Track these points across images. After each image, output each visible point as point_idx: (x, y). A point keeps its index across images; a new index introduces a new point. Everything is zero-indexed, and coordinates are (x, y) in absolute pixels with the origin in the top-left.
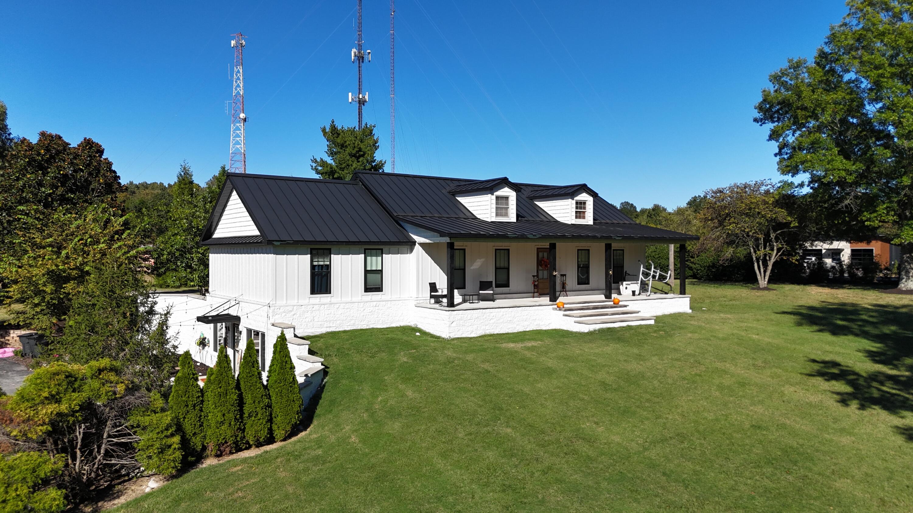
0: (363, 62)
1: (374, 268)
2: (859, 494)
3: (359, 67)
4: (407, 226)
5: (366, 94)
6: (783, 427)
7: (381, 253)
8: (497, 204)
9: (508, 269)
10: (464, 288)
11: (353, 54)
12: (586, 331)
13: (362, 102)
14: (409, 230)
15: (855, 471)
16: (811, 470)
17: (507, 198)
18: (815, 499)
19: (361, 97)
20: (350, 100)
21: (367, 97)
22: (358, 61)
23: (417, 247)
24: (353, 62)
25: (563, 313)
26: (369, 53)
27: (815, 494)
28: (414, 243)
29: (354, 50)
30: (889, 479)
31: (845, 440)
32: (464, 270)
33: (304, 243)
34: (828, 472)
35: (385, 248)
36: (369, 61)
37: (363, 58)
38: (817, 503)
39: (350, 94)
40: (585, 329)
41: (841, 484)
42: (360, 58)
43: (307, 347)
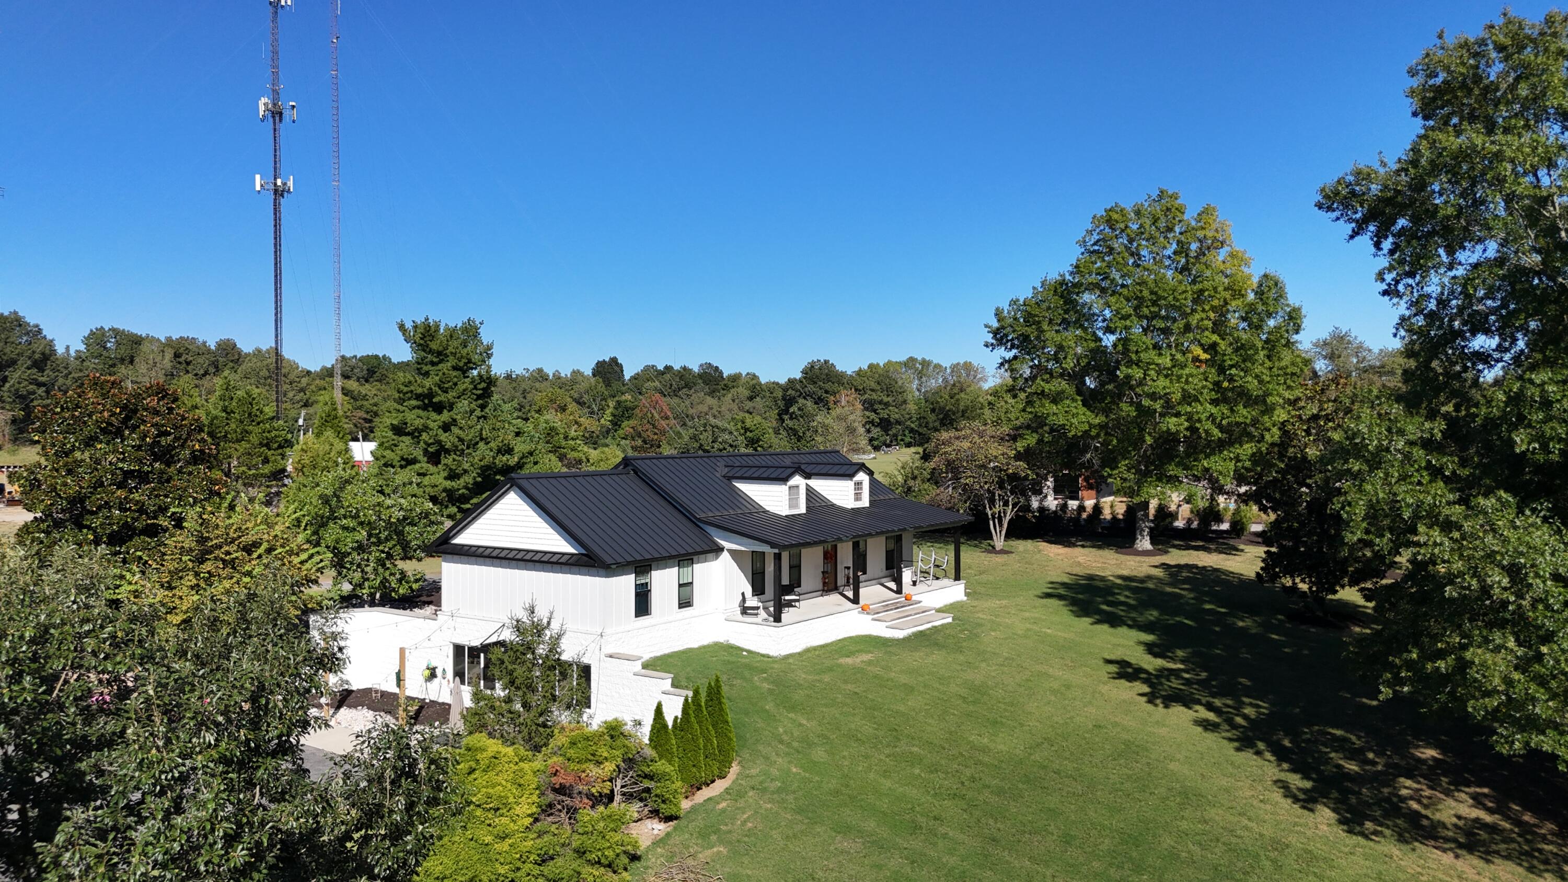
0: (281, 120)
1: (685, 582)
2: (1186, 772)
3: (275, 130)
4: (711, 530)
5: (289, 180)
6: (1116, 724)
7: (691, 562)
8: (790, 494)
9: (800, 566)
10: (763, 593)
11: (262, 108)
12: (901, 637)
13: (279, 193)
14: (712, 534)
15: (1178, 756)
16: (1150, 758)
17: (797, 487)
18: (1161, 779)
19: (279, 182)
20: (258, 188)
21: (291, 184)
22: (271, 120)
23: (725, 555)
24: (263, 121)
25: (871, 617)
26: (293, 107)
27: (1160, 776)
28: (721, 549)
29: (264, 100)
30: (1202, 758)
31: (1163, 731)
32: (764, 572)
33: (628, 564)
34: (1162, 758)
35: (695, 558)
36: (294, 121)
37: (281, 114)
38: (1164, 781)
39: (258, 177)
40: (900, 634)
41: (1172, 766)
42: (277, 114)
43: (670, 681)
